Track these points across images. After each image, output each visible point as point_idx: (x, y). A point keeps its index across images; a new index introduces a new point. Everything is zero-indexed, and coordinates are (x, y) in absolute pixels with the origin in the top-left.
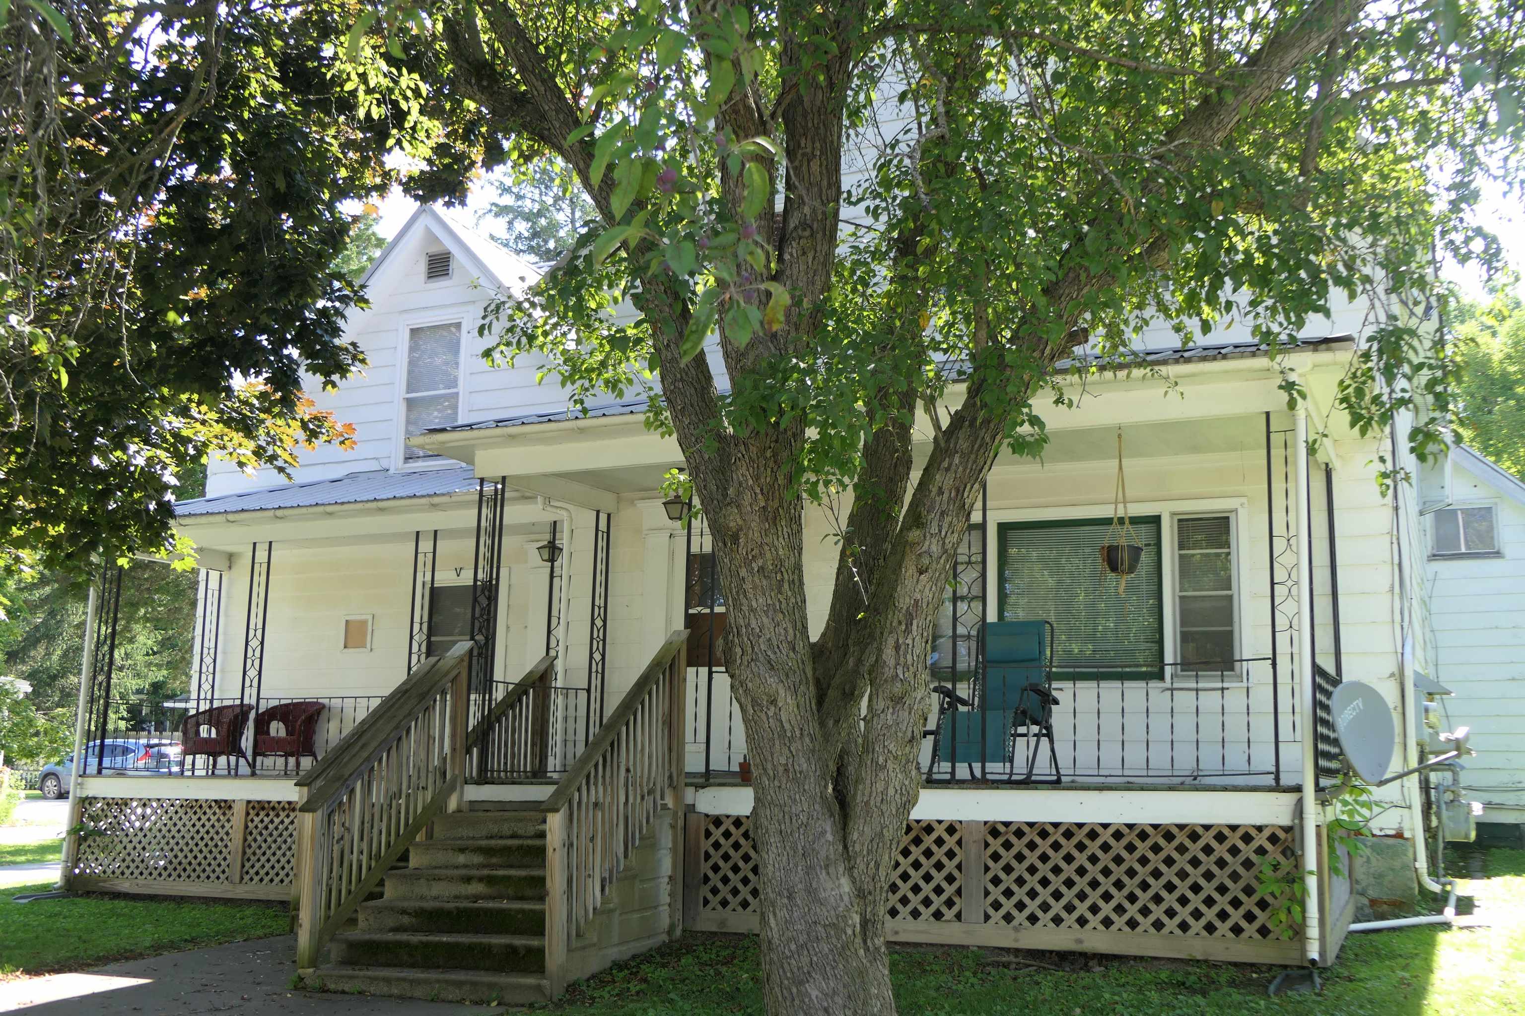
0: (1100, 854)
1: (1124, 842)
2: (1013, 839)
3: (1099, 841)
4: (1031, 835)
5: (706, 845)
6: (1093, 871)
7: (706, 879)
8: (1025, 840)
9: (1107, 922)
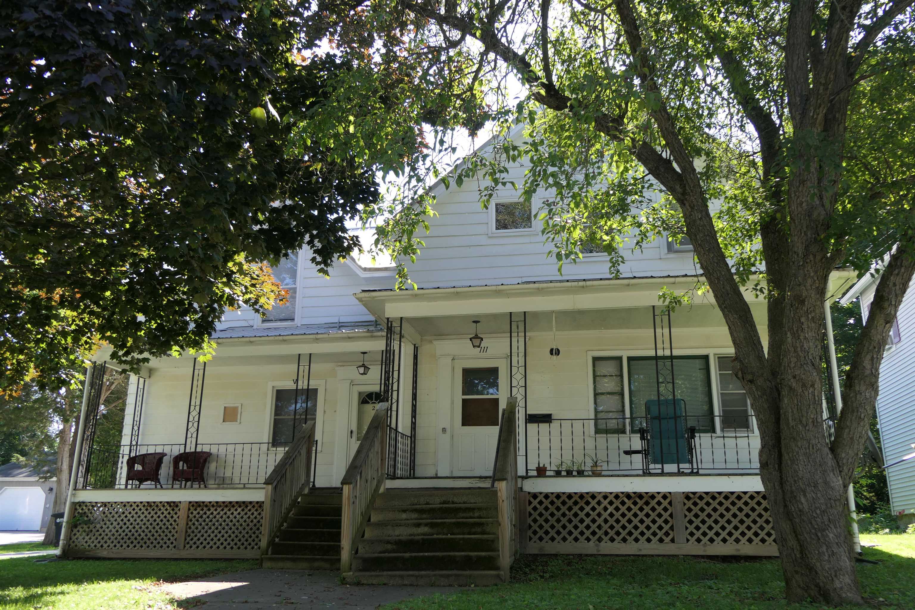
0: (743, 507)
1: (755, 500)
2: (698, 501)
3: (743, 501)
4: (707, 499)
5: (529, 509)
6: (741, 516)
7: (530, 527)
8: (705, 501)
9: (750, 541)
